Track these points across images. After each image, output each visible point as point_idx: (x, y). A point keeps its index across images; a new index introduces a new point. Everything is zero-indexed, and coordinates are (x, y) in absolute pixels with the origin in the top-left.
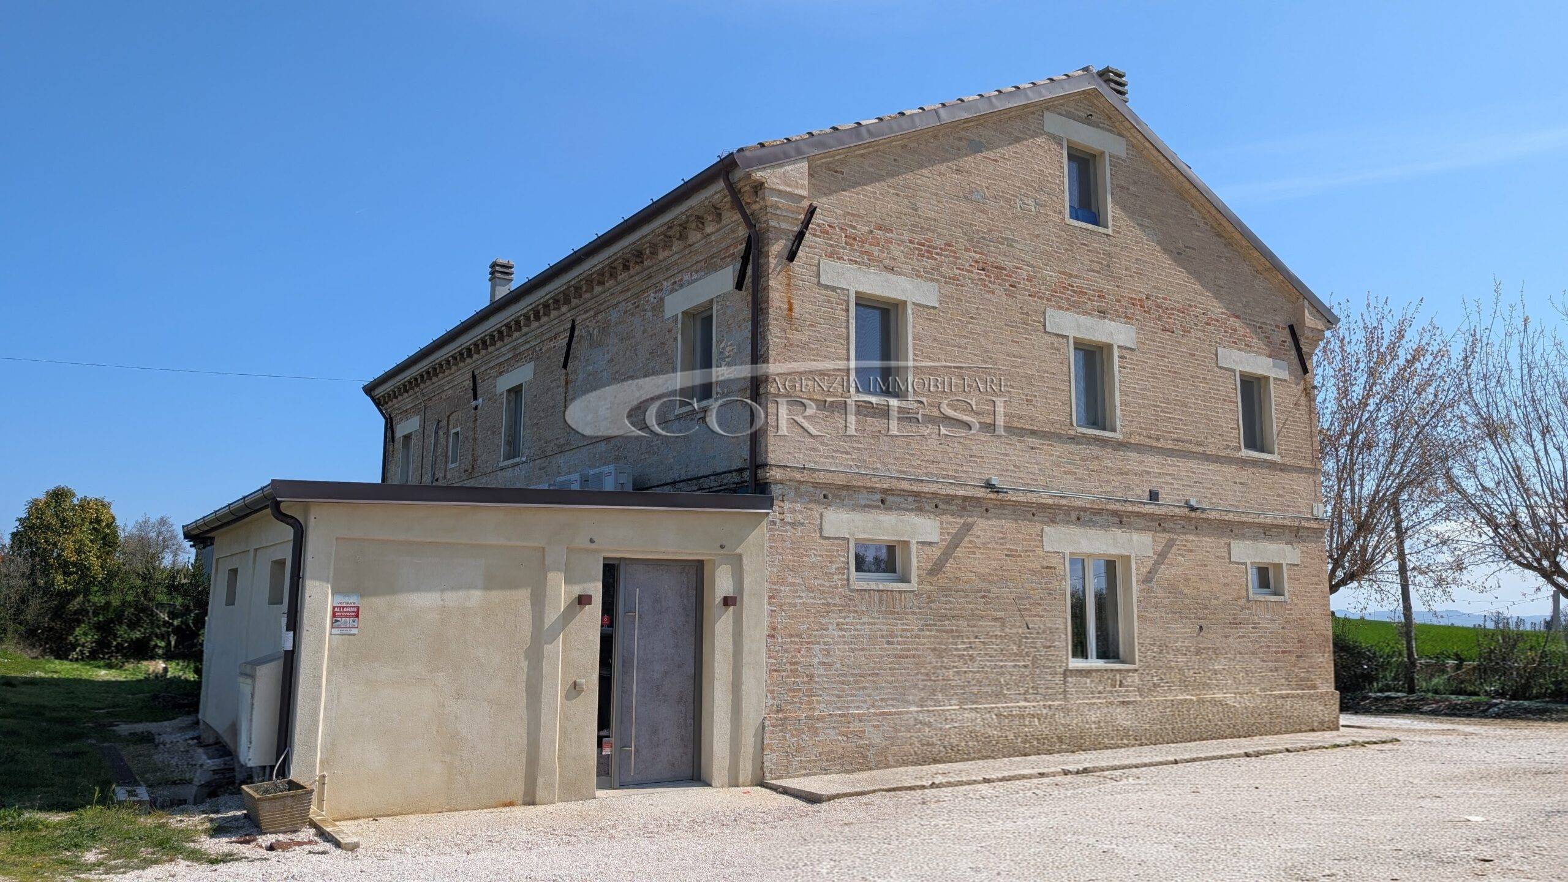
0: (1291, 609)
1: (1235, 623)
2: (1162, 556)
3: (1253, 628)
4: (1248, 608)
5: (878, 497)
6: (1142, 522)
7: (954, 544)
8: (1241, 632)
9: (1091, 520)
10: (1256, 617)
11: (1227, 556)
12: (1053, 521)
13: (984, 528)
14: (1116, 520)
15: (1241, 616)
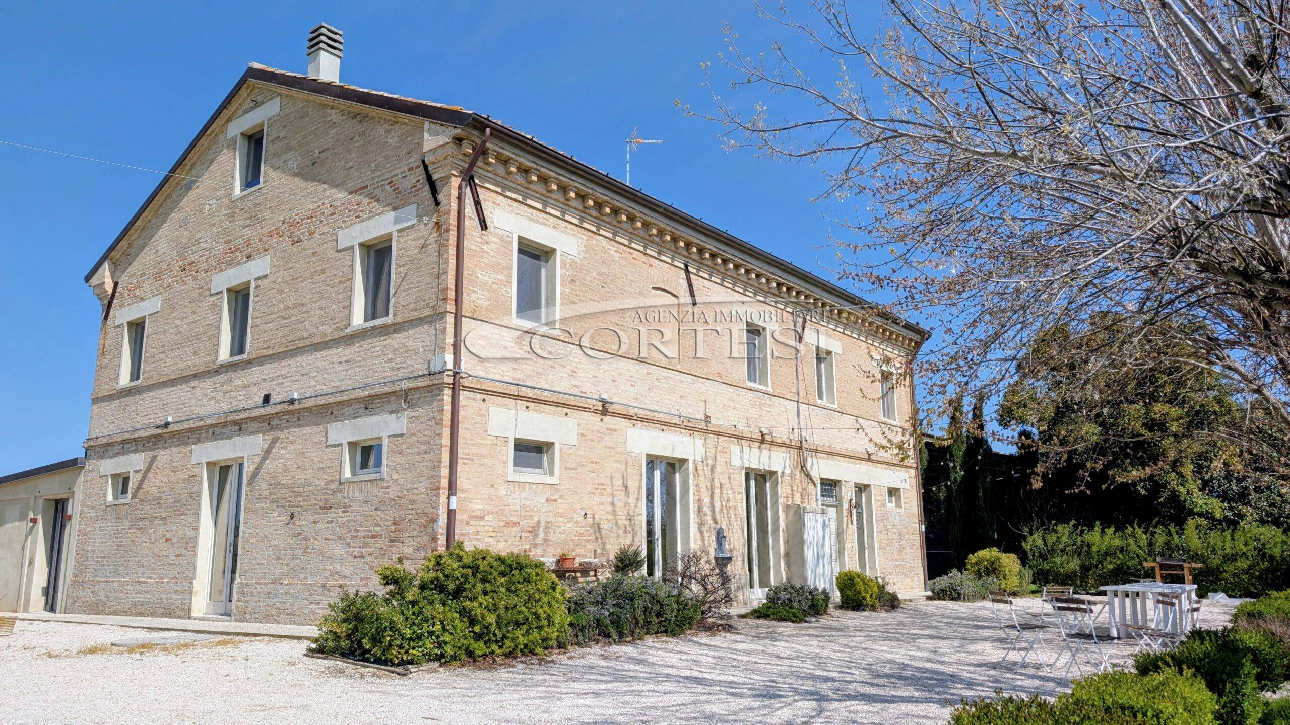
0: (388, 487)
1: (327, 508)
2: (268, 452)
3: (343, 512)
4: (340, 491)
5: (121, 446)
6: (255, 425)
7: (148, 470)
8: (331, 516)
9: (221, 433)
10: (347, 501)
11: (324, 439)
12: (199, 441)
13: (164, 455)
14: (237, 428)
15: (332, 499)
